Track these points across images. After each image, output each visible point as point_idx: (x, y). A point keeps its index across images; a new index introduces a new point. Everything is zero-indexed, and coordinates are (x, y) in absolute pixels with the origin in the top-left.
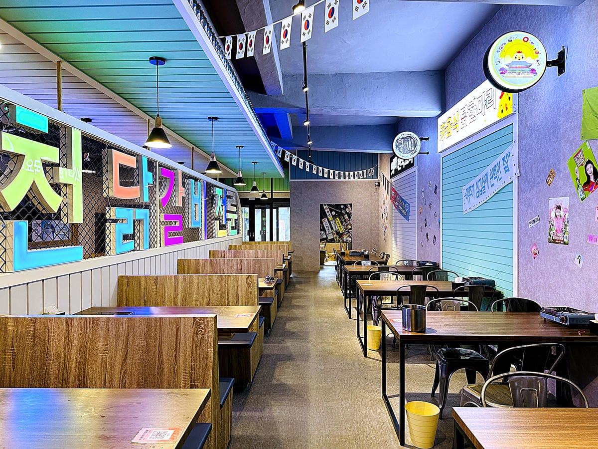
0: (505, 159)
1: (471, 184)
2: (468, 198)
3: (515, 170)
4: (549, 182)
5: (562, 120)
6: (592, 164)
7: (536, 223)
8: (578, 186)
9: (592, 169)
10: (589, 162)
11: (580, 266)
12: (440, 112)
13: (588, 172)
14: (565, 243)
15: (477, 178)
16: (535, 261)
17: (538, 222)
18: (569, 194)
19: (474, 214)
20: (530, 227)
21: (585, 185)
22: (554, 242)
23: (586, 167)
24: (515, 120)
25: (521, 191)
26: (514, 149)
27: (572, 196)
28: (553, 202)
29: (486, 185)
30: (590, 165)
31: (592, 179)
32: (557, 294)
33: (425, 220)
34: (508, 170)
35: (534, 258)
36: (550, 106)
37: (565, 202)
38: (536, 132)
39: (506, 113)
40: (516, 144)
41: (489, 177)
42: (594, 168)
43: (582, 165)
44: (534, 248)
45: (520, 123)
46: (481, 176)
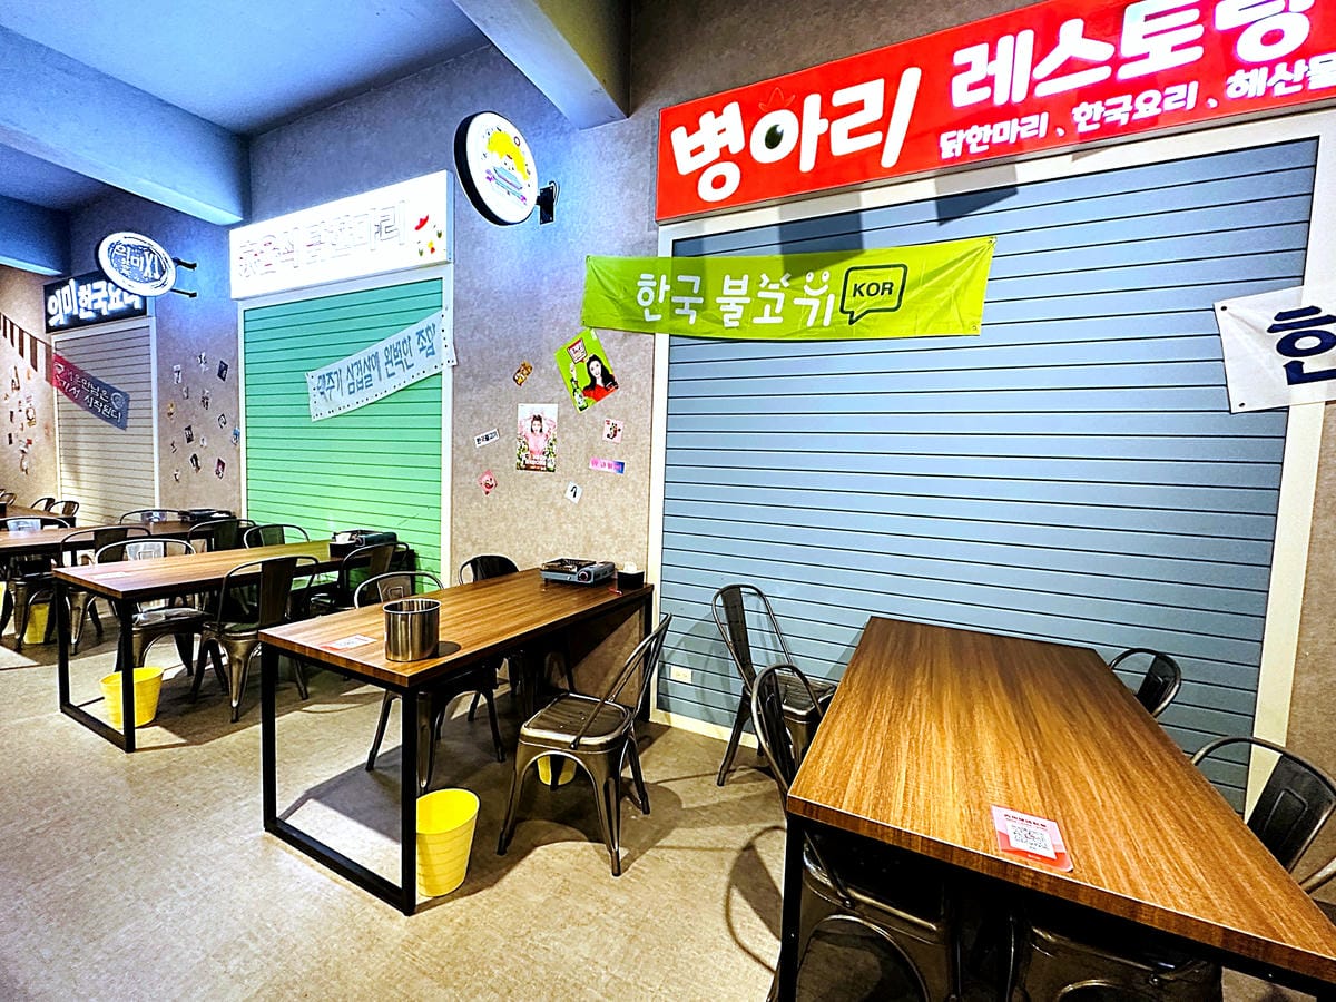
0: (424, 334)
1: (332, 368)
2: (327, 393)
3: (446, 354)
4: (520, 380)
5: (545, 291)
6: (600, 361)
7: (490, 441)
8: (575, 390)
9: (600, 368)
10: (594, 358)
11: (576, 500)
12: (240, 219)
13: (593, 372)
14: (548, 470)
15: (353, 359)
16: (488, 499)
17: (496, 438)
18: (556, 400)
19: (342, 422)
20: (478, 446)
21: (586, 388)
22: (528, 467)
23: (588, 364)
24: (448, 273)
25: (457, 389)
26: (446, 320)
27: (563, 403)
28: (526, 411)
29: (374, 373)
30: (594, 363)
31: (599, 382)
32: (533, 542)
33: (189, 428)
34: (433, 353)
35: (487, 493)
36: (523, 266)
37: (550, 412)
38: (492, 300)
39: (429, 258)
40: (449, 314)
41: (383, 360)
42: (603, 367)
43: (582, 361)
44: (487, 477)
45: (457, 280)
46: (361, 356)
